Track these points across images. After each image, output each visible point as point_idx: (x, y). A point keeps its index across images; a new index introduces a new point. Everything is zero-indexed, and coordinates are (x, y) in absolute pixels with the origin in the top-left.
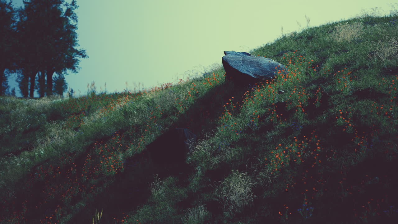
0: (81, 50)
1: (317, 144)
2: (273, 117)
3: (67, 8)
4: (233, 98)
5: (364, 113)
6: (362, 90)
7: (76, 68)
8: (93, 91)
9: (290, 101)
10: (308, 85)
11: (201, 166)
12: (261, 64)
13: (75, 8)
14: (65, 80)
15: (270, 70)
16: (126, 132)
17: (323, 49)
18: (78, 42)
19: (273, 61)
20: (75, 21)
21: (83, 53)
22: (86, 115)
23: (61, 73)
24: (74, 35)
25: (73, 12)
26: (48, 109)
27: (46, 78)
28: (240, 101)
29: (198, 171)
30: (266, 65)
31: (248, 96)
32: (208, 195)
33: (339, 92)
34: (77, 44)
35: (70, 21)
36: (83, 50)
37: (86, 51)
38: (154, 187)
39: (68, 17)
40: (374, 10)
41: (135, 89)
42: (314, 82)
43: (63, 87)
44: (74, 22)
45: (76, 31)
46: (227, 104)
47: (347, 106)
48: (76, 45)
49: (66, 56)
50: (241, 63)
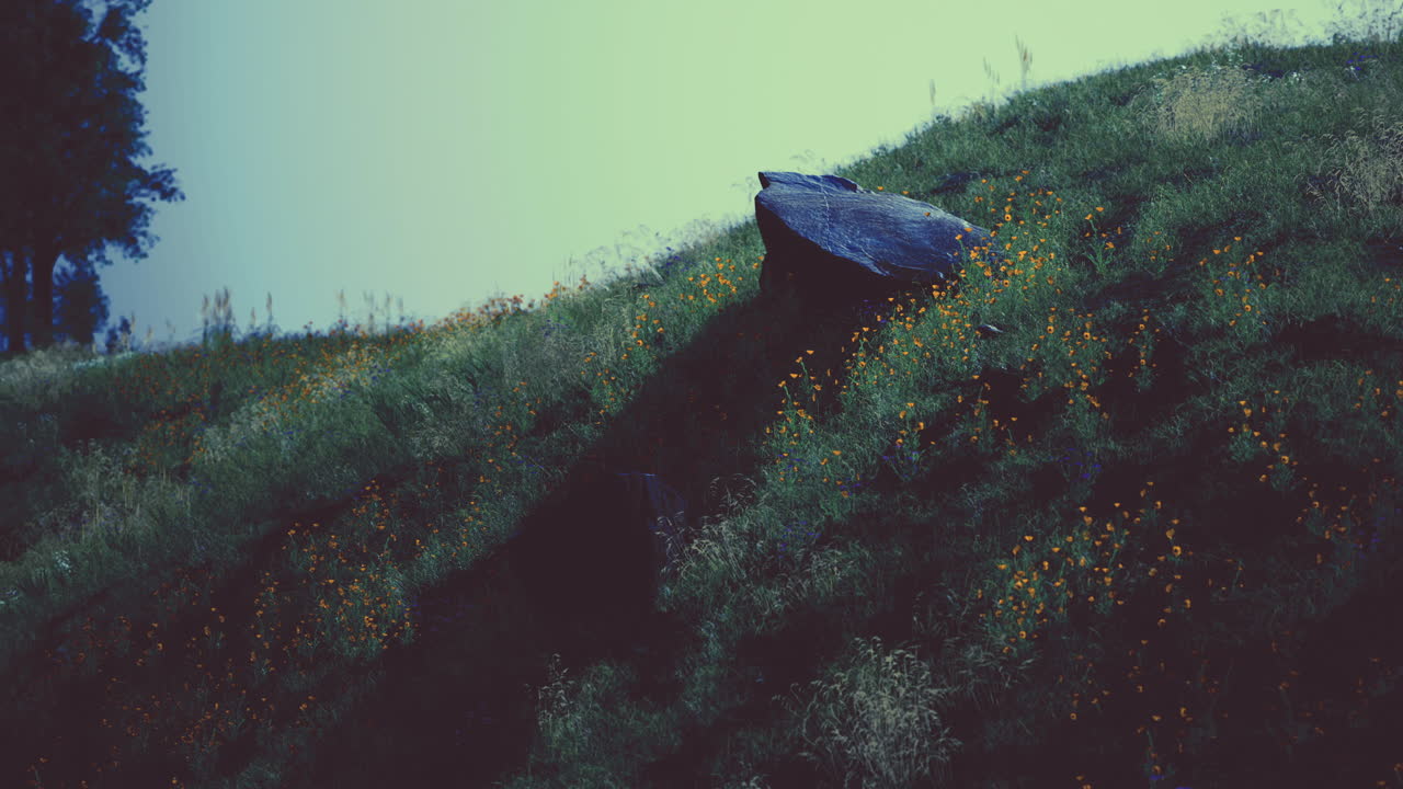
0: (158, 170)
1: (1169, 535)
2: (977, 428)
3: (109, 7)
4: (810, 352)
5: (1327, 411)
6: (1307, 323)
7: (141, 239)
8: (221, 328)
9: (1036, 366)
10: (1092, 303)
11: (718, 622)
12: (896, 223)
13: (138, 8)
14: (99, 286)
15: (932, 247)
16: (402, 486)
17: (1121, 166)
18: (147, 140)
19: (939, 213)
20: (136, 57)
21: (165, 183)
22: (208, 422)
23: (85, 259)
24: (134, 114)
25: (129, 22)
26: (60, 394)
27: (29, 277)
28: (835, 365)
29: (707, 640)
30: (915, 225)
31: (865, 345)
32: (761, 738)
33: (1221, 332)
34: (143, 145)
35: (119, 57)
36: (165, 168)
37: (174, 175)
38: (548, 704)
39: (110, 43)
40: (1265, 21)
41: (371, 317)
42: (1113, 291)
43: (92, 310)
44: (133, 62)
45: (140, 97)
46: (794, 376)
47: (1261, 385)
48: (138, 151)
49: (104, 191)
50: (825, 217)
